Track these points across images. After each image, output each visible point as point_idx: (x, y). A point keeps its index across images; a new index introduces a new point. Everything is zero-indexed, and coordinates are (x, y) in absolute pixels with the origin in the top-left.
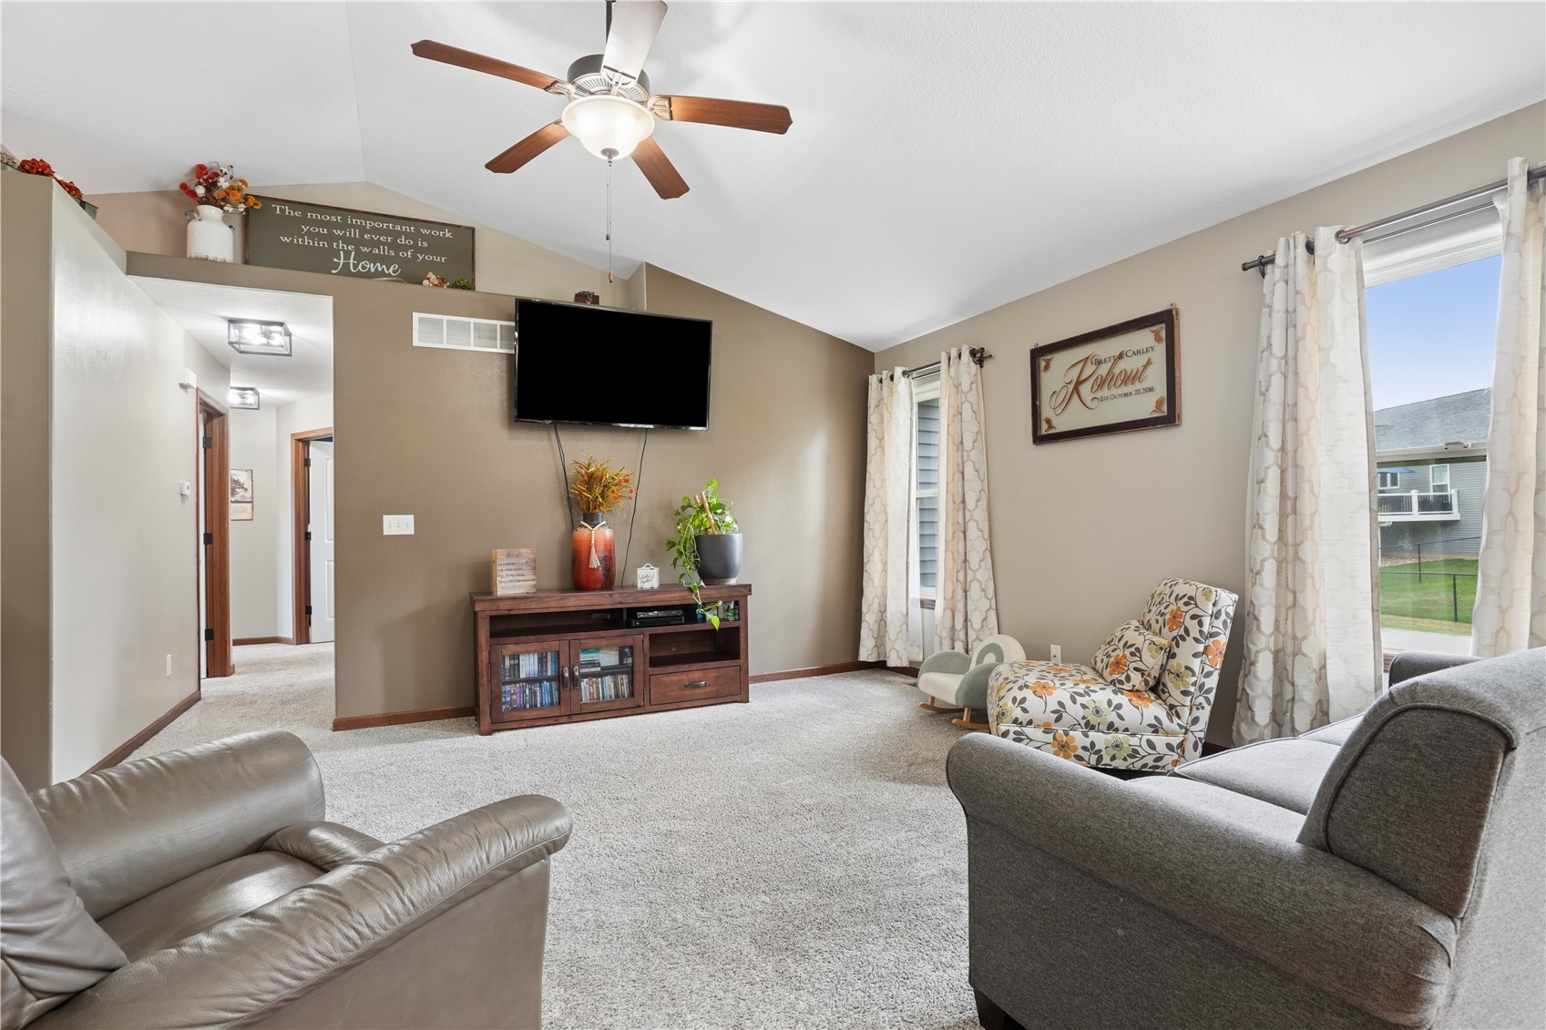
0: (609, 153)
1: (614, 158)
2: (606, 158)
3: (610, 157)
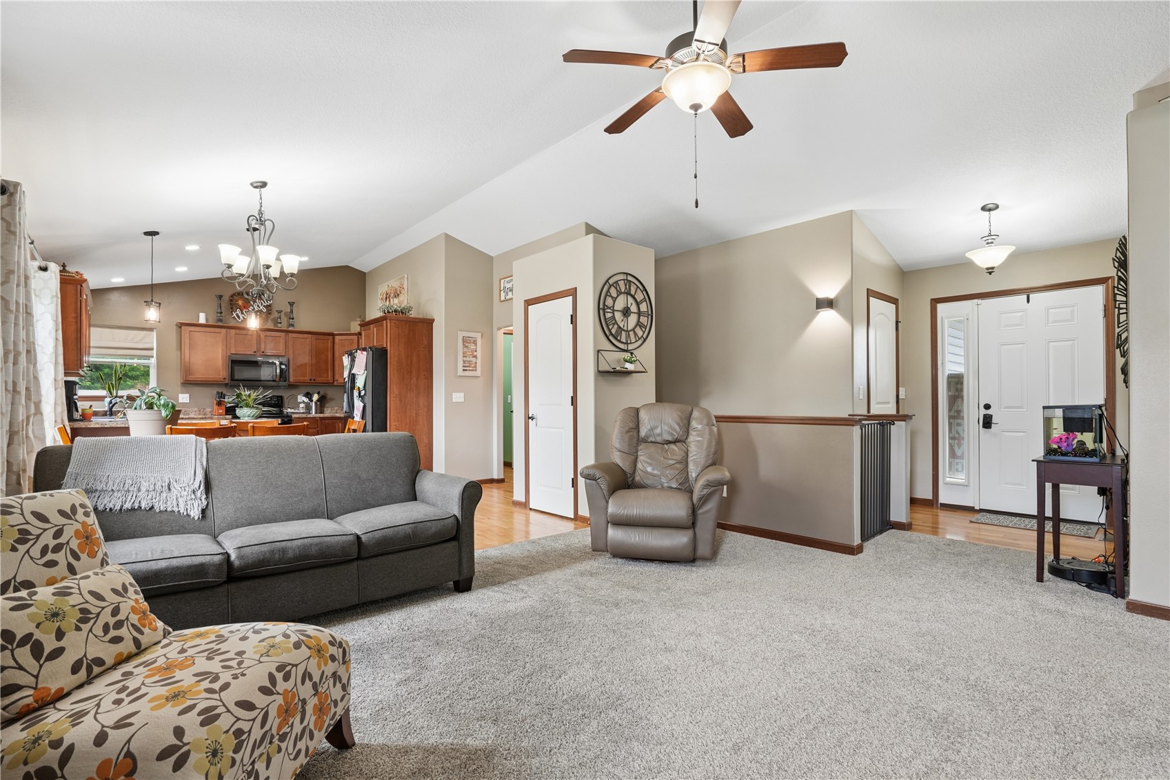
0: (696, 107)
1: (699, 111)
2: (693, 112)
3: (696, 110)
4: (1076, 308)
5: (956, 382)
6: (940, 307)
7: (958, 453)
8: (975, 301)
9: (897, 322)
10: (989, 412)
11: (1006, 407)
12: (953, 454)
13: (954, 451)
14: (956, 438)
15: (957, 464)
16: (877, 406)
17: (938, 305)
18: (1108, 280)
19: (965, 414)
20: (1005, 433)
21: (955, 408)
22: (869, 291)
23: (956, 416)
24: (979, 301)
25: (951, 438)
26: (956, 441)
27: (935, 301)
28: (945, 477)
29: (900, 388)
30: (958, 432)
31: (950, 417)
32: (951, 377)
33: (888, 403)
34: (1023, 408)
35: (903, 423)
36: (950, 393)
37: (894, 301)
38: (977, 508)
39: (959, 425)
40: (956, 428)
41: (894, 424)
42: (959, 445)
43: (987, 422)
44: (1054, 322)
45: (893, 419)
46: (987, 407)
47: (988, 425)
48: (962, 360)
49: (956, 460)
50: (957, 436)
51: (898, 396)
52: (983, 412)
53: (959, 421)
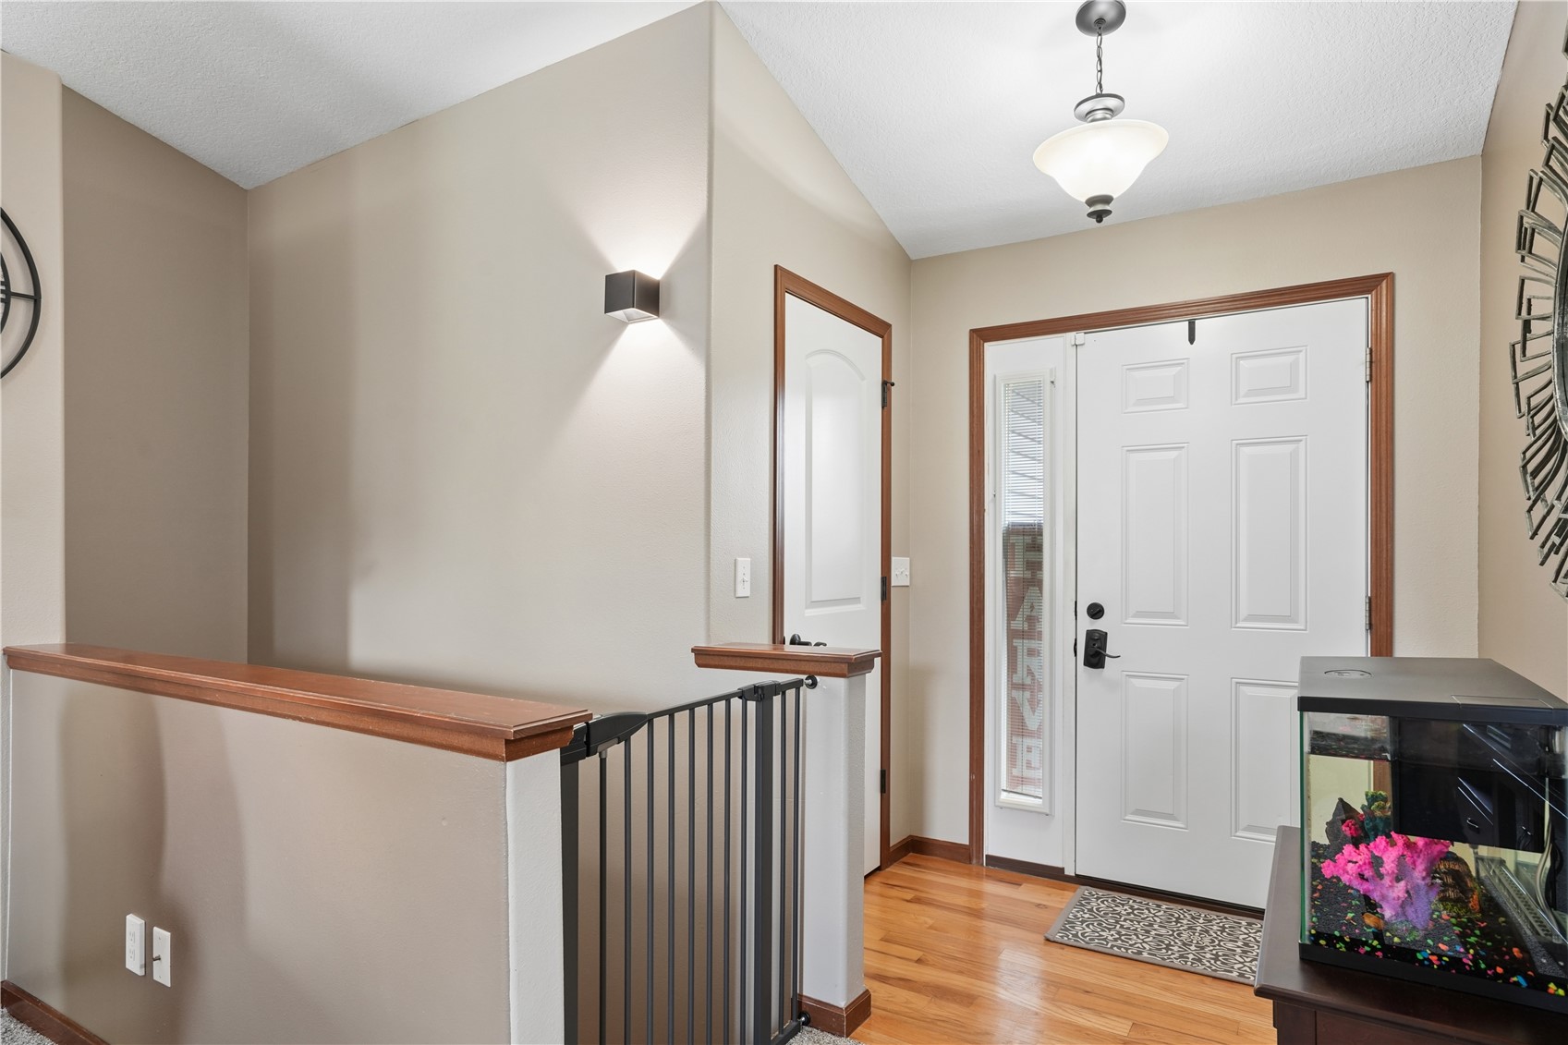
4: (1302, 355)
5: (1026, 544)
6: (992, 350)
7: (1032, 723)
8: (1071, 337)
9: (886, 385)
10: (1099, 625)
11: (1139, 614)
12: (1018, 727)
13: (1023, 719)
14: (1024, 687)
15: (1029, 749)
16: (810, 612)
17: (986, 344)
18: (1380, 284)
19: (1045, 626)
20: (1133, 680)
21: (1025, 610)
22: (779, 272)
23: (1025, 627)
24: (1079, 336)
25: (1013, 686)
26: (1027, 694)
27: (981, 336)
28: (998, 793)
29: (894, 559)
30: (1030, 673)
31: (1012, 635)
32: (1012, 533)
33: (856, 600)
34: (1176, 618)
35: (840, 683)
36: (1013, 574)
37: (879, 328)
38: (1069, 872)
39: (1032, 653)
40: (1027, 660)
41: (814, 685)
42: (1034, 704)
43: (1095, 653)
44: (1251, 393)
45: (811, 667)
46: (1096, 611)
47: (1094, 660)
48: (1037, 489)
49: (1028, 741)
50: (1028, 681)
51: (886, 581)
52: (1087, 624)
53: (1033, 644)
